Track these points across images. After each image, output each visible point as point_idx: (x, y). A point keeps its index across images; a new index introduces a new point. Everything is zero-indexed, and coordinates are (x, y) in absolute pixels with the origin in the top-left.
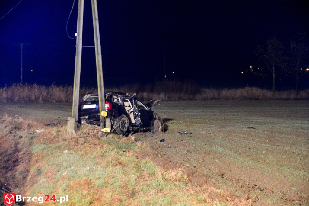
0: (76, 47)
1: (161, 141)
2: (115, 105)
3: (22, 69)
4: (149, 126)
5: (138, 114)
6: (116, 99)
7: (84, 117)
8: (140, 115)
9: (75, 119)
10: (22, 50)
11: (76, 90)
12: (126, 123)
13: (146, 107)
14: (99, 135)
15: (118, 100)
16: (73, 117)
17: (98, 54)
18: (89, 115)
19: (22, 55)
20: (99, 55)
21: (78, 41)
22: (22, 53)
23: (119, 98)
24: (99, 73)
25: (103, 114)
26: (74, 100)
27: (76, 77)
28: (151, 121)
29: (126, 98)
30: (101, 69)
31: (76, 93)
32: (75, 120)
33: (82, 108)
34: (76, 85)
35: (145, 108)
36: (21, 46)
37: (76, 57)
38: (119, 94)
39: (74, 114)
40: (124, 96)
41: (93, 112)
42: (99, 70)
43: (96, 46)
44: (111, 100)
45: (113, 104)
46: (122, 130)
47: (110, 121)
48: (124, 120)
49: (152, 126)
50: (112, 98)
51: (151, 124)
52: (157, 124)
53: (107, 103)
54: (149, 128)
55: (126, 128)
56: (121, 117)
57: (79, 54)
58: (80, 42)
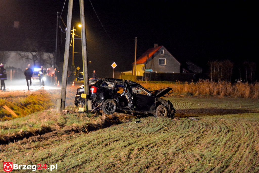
4: (148, 109)
8: (133, 100)
9: (62, 99)
12: (114, 106)
13: (149, 93)
20: (84, 46)
25: (83, 96)
35: (147, 94)
38: (115, 81)
40: (121, 83)
42: (84, 59)
43: (82, 39)
44: (99, 85)
45: (99, 88)
46: (108, 111)
47: (91, 102)
48: (111, 103)
49: (152, 110)
50: (101, 84)
51: (151, 109)
52: (160, 109)
53: (93, 87)
54: (148, 112)
55: (113, 110)
56: (108, 100)
57: (67, 46)
58: (68, 35)
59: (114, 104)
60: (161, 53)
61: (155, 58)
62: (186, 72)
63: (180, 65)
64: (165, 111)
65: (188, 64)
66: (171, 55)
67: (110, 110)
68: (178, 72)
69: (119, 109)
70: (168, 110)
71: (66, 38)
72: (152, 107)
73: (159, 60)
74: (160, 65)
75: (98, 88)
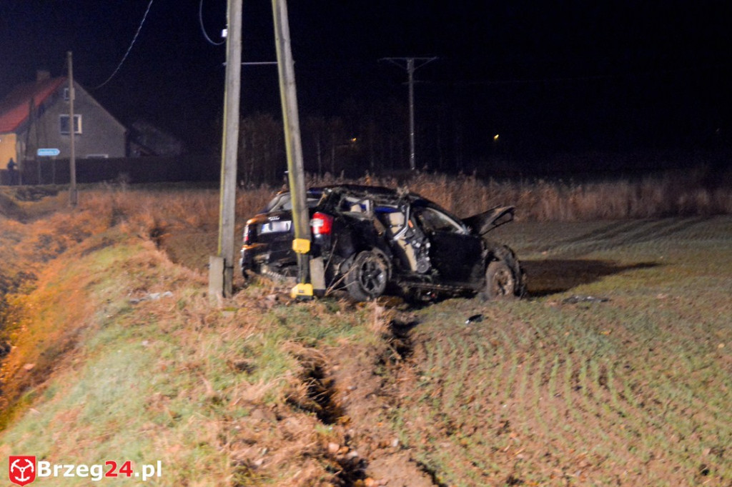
0: (224, 68)
1: (472, 319)
2: (345, 221)
3: (412, 134)
4: (465, 277)
5: (423, 245)
6: (355, 204)
7: (263, 256)
8: (430, 249)
9: (225, 260)
10: (411, 77)
11: (227, 183)
12: (379, 272)
13: (461, 225)
14: (267, 302)
15: (363, 207)
16: (221, 256)
17: (285, 84)
18: (272, 250)
19: (411, 92)
20: (289, 86)
21: (230, 51)
22: (411, 87)
23: (367, 203)
24: (289, 135)
25: (301, 246)
26: (223, 210)
27: (226, 148)
28: (472, 266)
29: (393, 201)
30: (295, 123)
31: (227, 190)
32: (225, 263)
33: (258, 231)
34: (225, 170)
35: (457, 229)
36: (408, 64)
37: (226, 94)
38: (370, 192)
39: (222, 249)
40: (386, 197)
41: (283, 242)
42: (291, 128)
43: (279, 62)
44: (333, 209)
45: (336, 219)
46: (367, 289)
47: (322, 264)
48: (373, 264)
49: (476, 279)
50: (337, 204)
51: (473, 275)
52: (496, 274)
53: (318, 217)
54: (466, 284)
55: (380, 286)
56: (365, 256)
57: (233, 86)
58: (234, 52)
59: (381, 266)
60: (65, 98)
61: (47, 112)
62: (141, 152)
63: (126, 133)
64: (507, 279)
65: (139, 129)
66: (95, 102)
67: (371, 286)
68: (120, 153)
69: (393, 280)
70: (514, 277)
71: (224, 61)
72: (476, 268)
73: (59, 120)
74: (63, 134)
75: (334, 220)
